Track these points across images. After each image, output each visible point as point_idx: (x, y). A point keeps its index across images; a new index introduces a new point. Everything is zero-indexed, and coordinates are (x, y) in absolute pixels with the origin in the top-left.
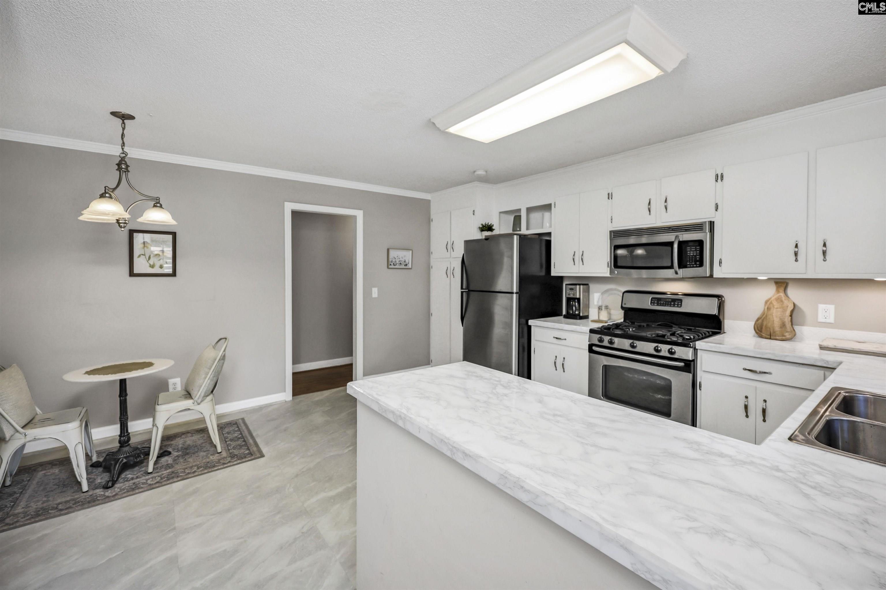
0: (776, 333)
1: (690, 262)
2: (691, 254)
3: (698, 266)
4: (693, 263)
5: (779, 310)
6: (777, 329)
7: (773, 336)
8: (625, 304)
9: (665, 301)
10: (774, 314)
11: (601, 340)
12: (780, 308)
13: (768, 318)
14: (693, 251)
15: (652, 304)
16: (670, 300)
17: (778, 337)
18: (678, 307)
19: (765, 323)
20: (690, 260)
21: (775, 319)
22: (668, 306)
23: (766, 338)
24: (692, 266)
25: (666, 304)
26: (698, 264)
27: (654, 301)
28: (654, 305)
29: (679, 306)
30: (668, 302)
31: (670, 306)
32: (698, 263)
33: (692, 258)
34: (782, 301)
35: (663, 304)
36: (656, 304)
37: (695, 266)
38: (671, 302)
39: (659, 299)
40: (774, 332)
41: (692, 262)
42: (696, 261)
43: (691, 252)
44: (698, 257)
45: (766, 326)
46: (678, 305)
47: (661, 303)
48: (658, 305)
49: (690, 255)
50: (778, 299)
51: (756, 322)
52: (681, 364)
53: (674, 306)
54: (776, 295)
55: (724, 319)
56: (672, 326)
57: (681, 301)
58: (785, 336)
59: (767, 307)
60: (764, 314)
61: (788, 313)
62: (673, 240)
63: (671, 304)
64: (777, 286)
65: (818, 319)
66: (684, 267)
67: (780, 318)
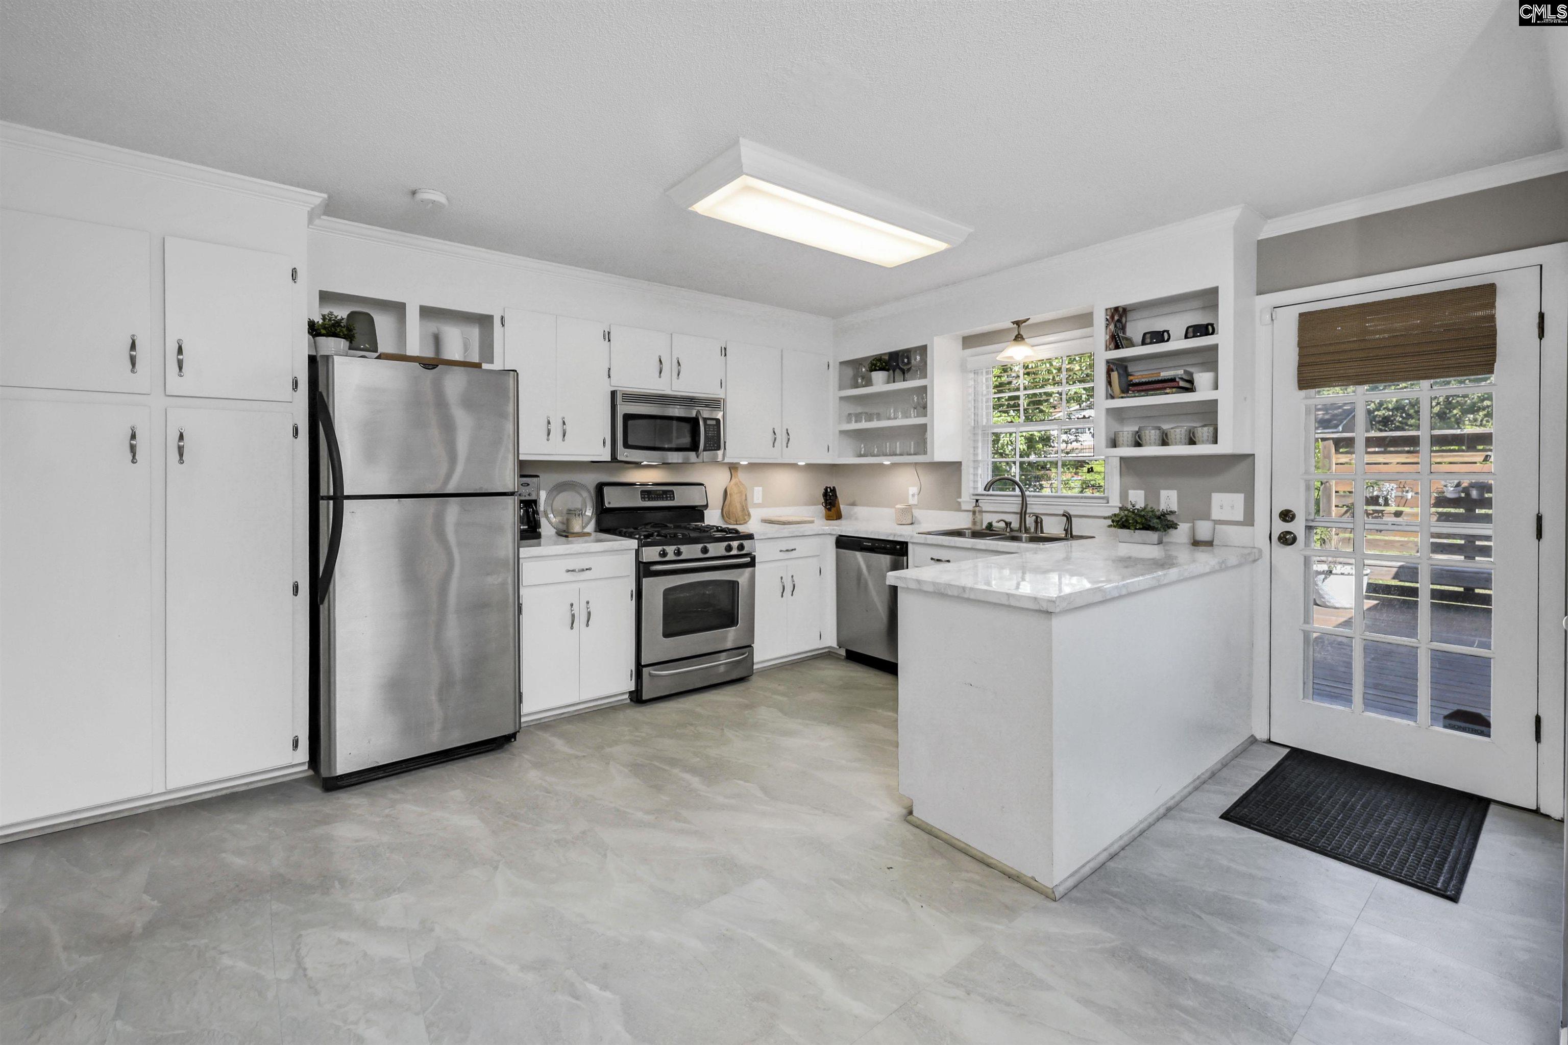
0: (740, 517)
1: (709, 444)
2: (711, 435)
3: (714, 449)
4: (713, 445)
5: (738, 495)
6: (740, 513)
7: (737, 521)
8: (609, 503)
9: (656, 495)
10: (735, 500)
11: (664, 554)
12: (738, 493)
13: (732, 504)
15: (642, 500)
16: (661, 492)
17: (741, 521)
18: (671, 500)
19: (731, 509)
20: (710, 441)
21: (736, 504)
22: (660, 500)
23: (734, 524)
24: (711, 449)
25: (657, 498)
27: (644, 495)
28: (645, 501)
29: (672, 498)
30: (660, 495)
31: (663, 500)
32: (715, 447)
33: (711, 439)
34: (739, 486)
35: (655, 498)
36: (646, 499)
38: (662, 495)
39: (650, 493)
40: (738, 517)
41: (711, 444)
42: (714, 443)
43: (711, 432)
44: (717, 438)
45: (732, 512)
46: (670, 497)
47: (652, 498)
48: (649, 500)
49: (709, 435)
50: (736, 484)
51: (722, 510)
52: (748, 559)
53: (667, 500)
54: (734, 480)
55: (706, 509)
56: (667, 526)
57: (672, 492)
58: (745, 519)
59: (728, 494)
60: (727, 500)
61: (744, 497)
62: (694, 415)
63: (663, 498)
64: (732, 471)
65: (756, 501)
66: (704, 450)
67: (740, 503)
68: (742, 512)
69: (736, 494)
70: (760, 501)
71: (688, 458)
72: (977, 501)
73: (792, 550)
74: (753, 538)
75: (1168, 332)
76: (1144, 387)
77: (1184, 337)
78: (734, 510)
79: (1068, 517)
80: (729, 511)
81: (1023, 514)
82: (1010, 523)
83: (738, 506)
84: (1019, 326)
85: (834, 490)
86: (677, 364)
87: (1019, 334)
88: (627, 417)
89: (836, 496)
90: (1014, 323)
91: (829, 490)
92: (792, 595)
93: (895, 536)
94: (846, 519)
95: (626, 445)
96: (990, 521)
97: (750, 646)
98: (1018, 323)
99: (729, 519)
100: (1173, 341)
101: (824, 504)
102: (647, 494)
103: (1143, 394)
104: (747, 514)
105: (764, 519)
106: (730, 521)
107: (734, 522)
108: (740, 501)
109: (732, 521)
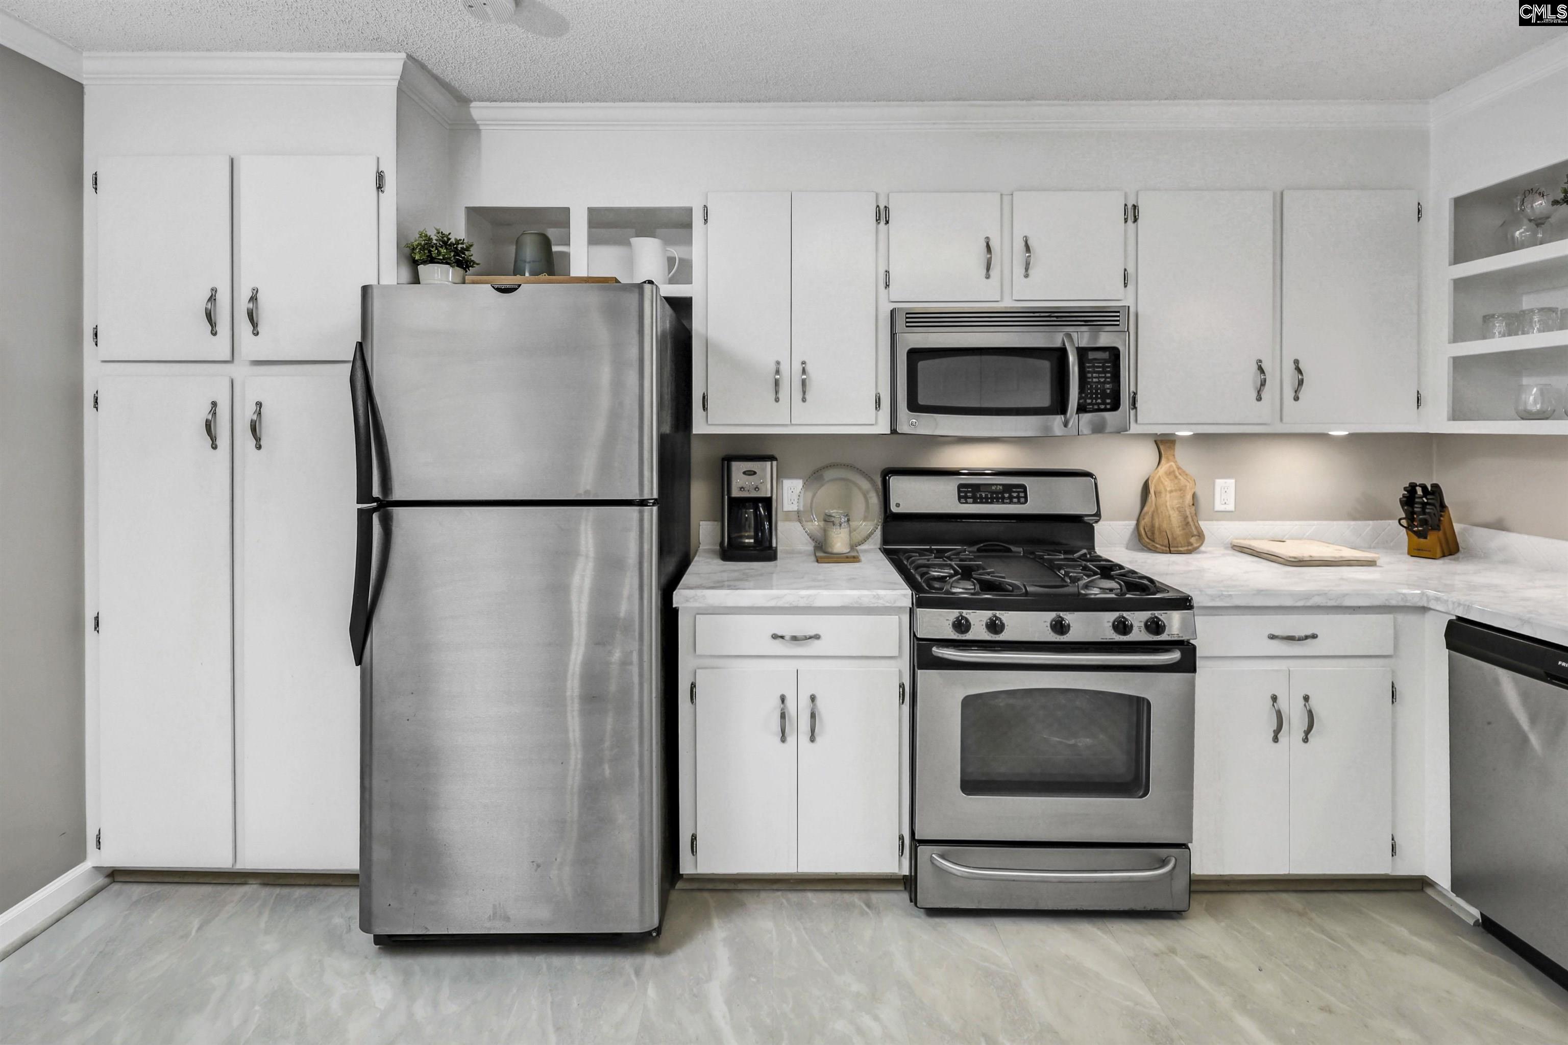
0: (1178, 539)
1: (1091, 398)
2: (1095, 380)
3: (1108, 407)
4: (1099, 401)
5: (1174, 494)
6: (1178, 532)
7: (1172, 547)
8: (904, 505)
9: (989, 492)
10: (1168, 504)
11: (961, 625)
12: (1176, 490)
13: (1159, 511)
14: (1098, 372)
15: (962, 500)
16: (1000, 488)
17: (1181, 547)
18: (1019, 502)
19: (1157, 523)
20: (1092, 393)
21: (1171, 512)
22: (998, 502)
23: (1163, 553)
24: (1096, 407)
25: (992, 498)
26: (1108, 404)
27: (966, 492)
28: (967, 503)
29: (1022, 500)
30: (997, 493)
31: (1003, 503)
32: (1108, 401)
33: (1097, 389)
34: (1176, 477)
35: (986, 498)
36: (970, 500)
37: (1102, 407)
38: (1003, 492)
39: (976, 487)
40: (1174, 539)
41: (1096, 398)
42: (1104, 396)
43: (1094, 375)
44: (1108, 386)
45: (1159, 528)
46: (1018, 497)
47: (981, 497)
48: (975, 502)
49: (1092, 381)
50: (1170, 473)
51: (1138, 521)
52: (1175, 656)
53: (1011, 502)
54: (1165, 466)
55: (1097, 522)
56: (1009, 550)
57: (1024, 488)
58: (1190, 544)
59: (1152, 491)
60: (1148, 504)
61: (1189, 498)
62: (1058, 344)
63: (1003, 498)
64: (1162, 447)
65: (1219, 506)
66: (1081, 409)
67: (1180, 512)
68: (1184, 529)
69: (1171, 491)
70: (1231, 507)
71: (1047, 428)
73: (1307, 637)
74: (1191, 607)
78: (1165, 526)
80: (1153, 526)
83: (1175, 519)
85: (1435, 492)
86: (1023, 248)
88: (916, 355)
89: (1443, 506)
91: (1419, 491)
92: (1306, 740)
95: (914, 406)
97: (1184, 846)
99: (1153, 541)
101: (1404, 522)
102: (968, 492)
104: (1195, 533)
105: (1237, 543)
106: (1153, 545)
107: (1164, 548)
108: (1178, 506)
109: (1157, 546)
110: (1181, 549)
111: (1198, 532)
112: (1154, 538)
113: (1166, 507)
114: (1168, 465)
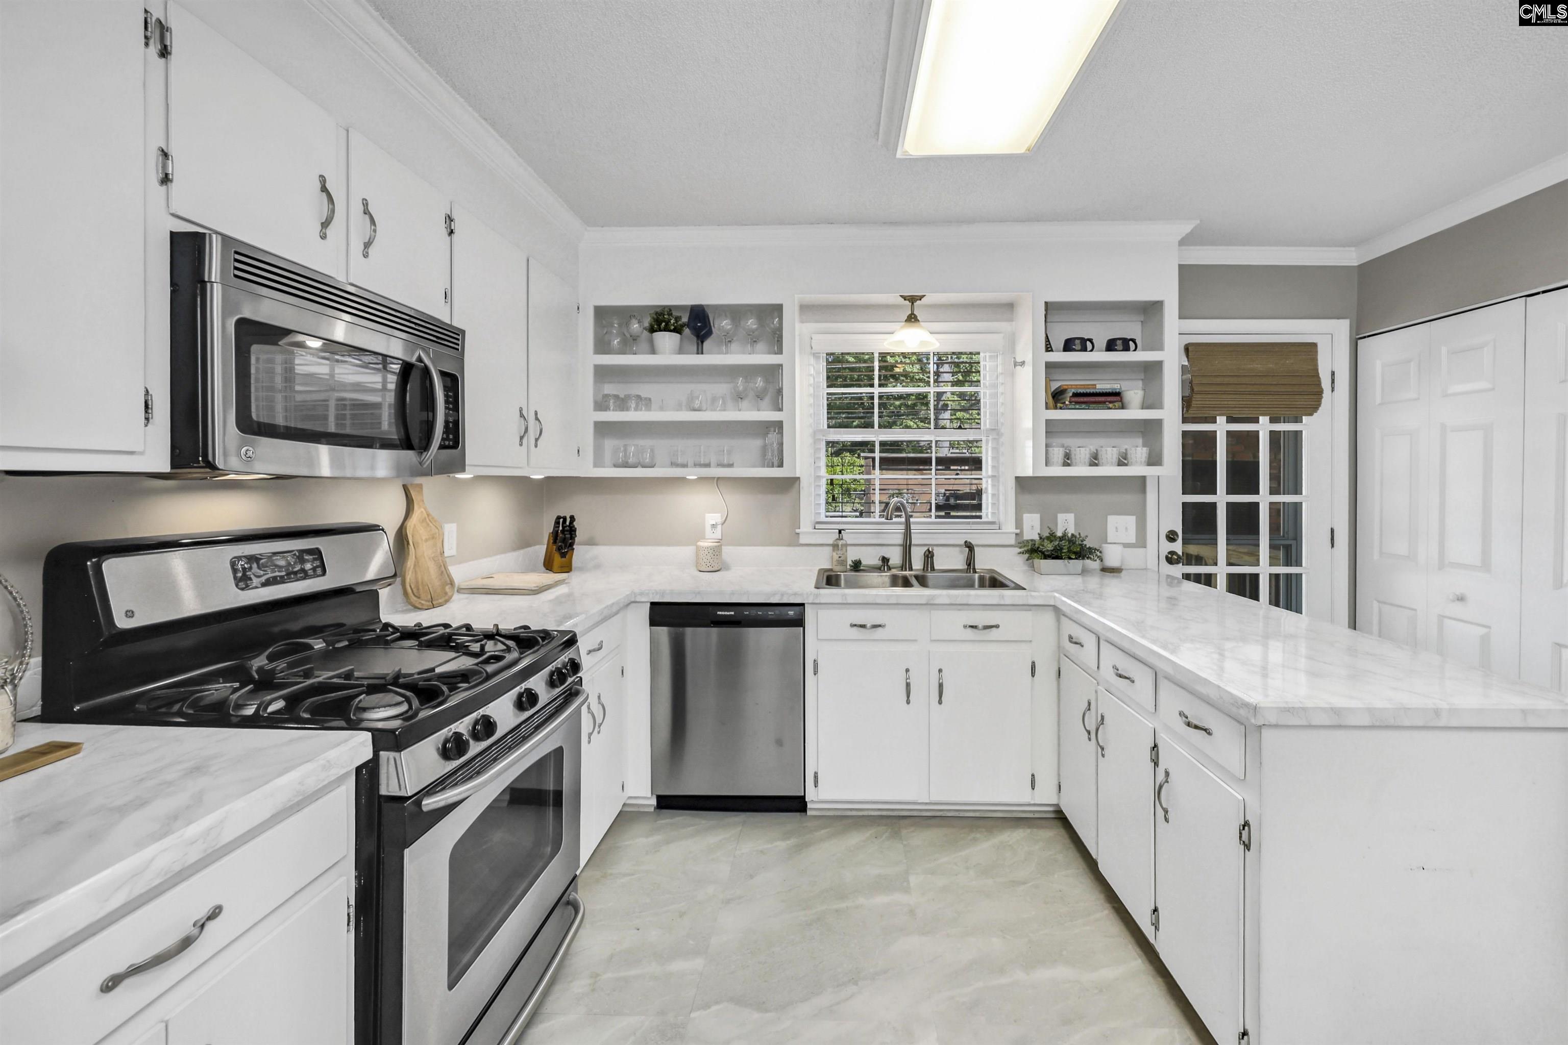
0: (437, 592)
3: (451, 443)
4: (445, 436)
5: (429, 543)
6: (436, 582)
7: (434, 601)
10: (426, 555)
12: (430, 539)
13: (419, 565)
15: (242, 585)
16: (289, 558)
17: (441, 598)
18: (317, 575)
19: (420, 576)
21: (429, 564)
22: (290, 579)
23: (427, 608)
25: (281, 574)
26: (451, 440)
27: (244, 570)
28: (248, 587)
29: (320, 571)
30: (286, 565)
31: (297, 578)
32: (451, 437)
36: (253, 583)
37: (447, 443)
38: (293, 564)
39: (255, 562)
40: (435, 592)
42: (448, 430)
44: (450, 419)
45: (422, 582)
46: (314, 568)
48: (260, 584)
50: (422, 520)
51: (402, 580)
54: (416, 513)
57: (317, 553)
58: (446, 594)
59: (411, 543)
60: (410, 558)
63: (296, 572)
64: (412, 492)
67: (434, 561)
68: (440, 580)
69: (426, 540)
70: (454, 551)
72: (840, 532)
73: (599, 646)
75: (1091, 340)
76: (1085, 399)
77: (1104, 349)
78: (426, 579)
79: (970, 547)
80: (417, 582)
81: (907, 548)
82: (888, 560)
83: (432, 570)
84: (913, 303)
85: (572, 522)
87: (912, 314)
90: (905, 298)
91: (564, 522)
93: (782, 595)
94: (581, 569)
96: (857, 558)
98: (912, 299)
99: (419, 598)
100: (1095, 351)
103: (1083, 406)
104: (449, 582)
105: (467, 585)
106: (420, 603)
107: (428, 603)
108: (433, 555)
109: (423, 602)
110: (440, 601)
111: (451, 581)
112: (420, 595)
113: (424, 558)
114: (419, 512)
